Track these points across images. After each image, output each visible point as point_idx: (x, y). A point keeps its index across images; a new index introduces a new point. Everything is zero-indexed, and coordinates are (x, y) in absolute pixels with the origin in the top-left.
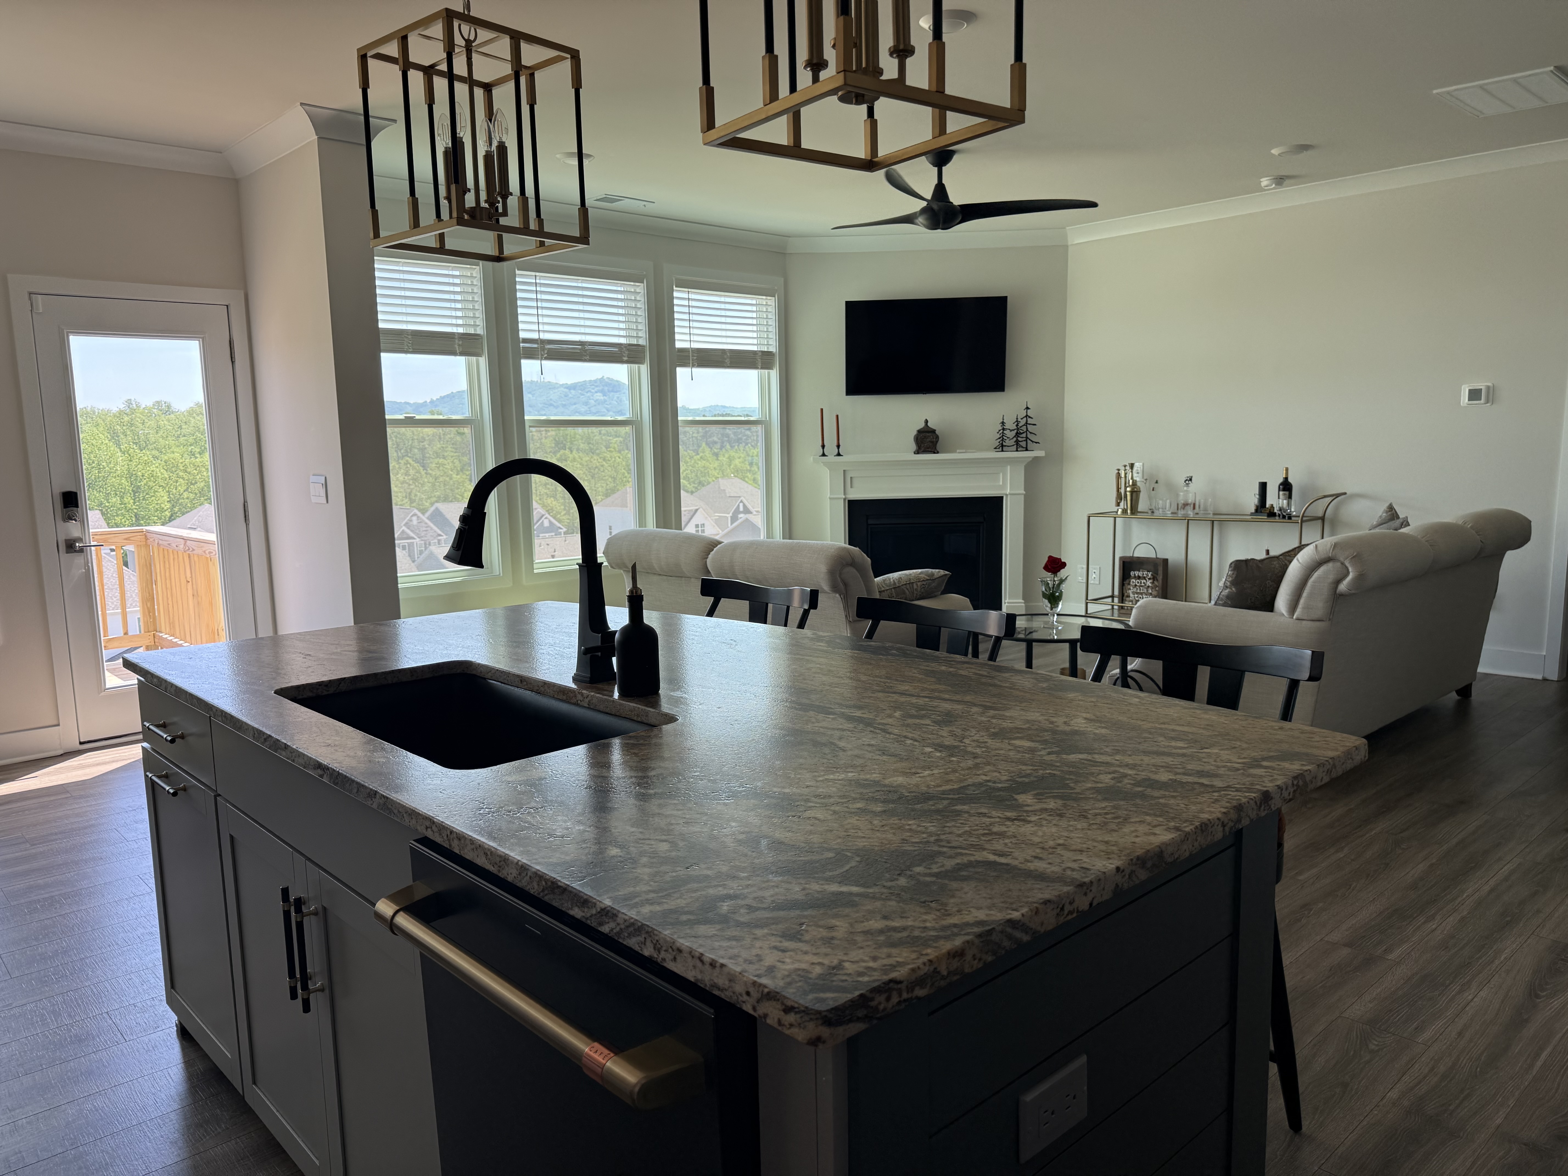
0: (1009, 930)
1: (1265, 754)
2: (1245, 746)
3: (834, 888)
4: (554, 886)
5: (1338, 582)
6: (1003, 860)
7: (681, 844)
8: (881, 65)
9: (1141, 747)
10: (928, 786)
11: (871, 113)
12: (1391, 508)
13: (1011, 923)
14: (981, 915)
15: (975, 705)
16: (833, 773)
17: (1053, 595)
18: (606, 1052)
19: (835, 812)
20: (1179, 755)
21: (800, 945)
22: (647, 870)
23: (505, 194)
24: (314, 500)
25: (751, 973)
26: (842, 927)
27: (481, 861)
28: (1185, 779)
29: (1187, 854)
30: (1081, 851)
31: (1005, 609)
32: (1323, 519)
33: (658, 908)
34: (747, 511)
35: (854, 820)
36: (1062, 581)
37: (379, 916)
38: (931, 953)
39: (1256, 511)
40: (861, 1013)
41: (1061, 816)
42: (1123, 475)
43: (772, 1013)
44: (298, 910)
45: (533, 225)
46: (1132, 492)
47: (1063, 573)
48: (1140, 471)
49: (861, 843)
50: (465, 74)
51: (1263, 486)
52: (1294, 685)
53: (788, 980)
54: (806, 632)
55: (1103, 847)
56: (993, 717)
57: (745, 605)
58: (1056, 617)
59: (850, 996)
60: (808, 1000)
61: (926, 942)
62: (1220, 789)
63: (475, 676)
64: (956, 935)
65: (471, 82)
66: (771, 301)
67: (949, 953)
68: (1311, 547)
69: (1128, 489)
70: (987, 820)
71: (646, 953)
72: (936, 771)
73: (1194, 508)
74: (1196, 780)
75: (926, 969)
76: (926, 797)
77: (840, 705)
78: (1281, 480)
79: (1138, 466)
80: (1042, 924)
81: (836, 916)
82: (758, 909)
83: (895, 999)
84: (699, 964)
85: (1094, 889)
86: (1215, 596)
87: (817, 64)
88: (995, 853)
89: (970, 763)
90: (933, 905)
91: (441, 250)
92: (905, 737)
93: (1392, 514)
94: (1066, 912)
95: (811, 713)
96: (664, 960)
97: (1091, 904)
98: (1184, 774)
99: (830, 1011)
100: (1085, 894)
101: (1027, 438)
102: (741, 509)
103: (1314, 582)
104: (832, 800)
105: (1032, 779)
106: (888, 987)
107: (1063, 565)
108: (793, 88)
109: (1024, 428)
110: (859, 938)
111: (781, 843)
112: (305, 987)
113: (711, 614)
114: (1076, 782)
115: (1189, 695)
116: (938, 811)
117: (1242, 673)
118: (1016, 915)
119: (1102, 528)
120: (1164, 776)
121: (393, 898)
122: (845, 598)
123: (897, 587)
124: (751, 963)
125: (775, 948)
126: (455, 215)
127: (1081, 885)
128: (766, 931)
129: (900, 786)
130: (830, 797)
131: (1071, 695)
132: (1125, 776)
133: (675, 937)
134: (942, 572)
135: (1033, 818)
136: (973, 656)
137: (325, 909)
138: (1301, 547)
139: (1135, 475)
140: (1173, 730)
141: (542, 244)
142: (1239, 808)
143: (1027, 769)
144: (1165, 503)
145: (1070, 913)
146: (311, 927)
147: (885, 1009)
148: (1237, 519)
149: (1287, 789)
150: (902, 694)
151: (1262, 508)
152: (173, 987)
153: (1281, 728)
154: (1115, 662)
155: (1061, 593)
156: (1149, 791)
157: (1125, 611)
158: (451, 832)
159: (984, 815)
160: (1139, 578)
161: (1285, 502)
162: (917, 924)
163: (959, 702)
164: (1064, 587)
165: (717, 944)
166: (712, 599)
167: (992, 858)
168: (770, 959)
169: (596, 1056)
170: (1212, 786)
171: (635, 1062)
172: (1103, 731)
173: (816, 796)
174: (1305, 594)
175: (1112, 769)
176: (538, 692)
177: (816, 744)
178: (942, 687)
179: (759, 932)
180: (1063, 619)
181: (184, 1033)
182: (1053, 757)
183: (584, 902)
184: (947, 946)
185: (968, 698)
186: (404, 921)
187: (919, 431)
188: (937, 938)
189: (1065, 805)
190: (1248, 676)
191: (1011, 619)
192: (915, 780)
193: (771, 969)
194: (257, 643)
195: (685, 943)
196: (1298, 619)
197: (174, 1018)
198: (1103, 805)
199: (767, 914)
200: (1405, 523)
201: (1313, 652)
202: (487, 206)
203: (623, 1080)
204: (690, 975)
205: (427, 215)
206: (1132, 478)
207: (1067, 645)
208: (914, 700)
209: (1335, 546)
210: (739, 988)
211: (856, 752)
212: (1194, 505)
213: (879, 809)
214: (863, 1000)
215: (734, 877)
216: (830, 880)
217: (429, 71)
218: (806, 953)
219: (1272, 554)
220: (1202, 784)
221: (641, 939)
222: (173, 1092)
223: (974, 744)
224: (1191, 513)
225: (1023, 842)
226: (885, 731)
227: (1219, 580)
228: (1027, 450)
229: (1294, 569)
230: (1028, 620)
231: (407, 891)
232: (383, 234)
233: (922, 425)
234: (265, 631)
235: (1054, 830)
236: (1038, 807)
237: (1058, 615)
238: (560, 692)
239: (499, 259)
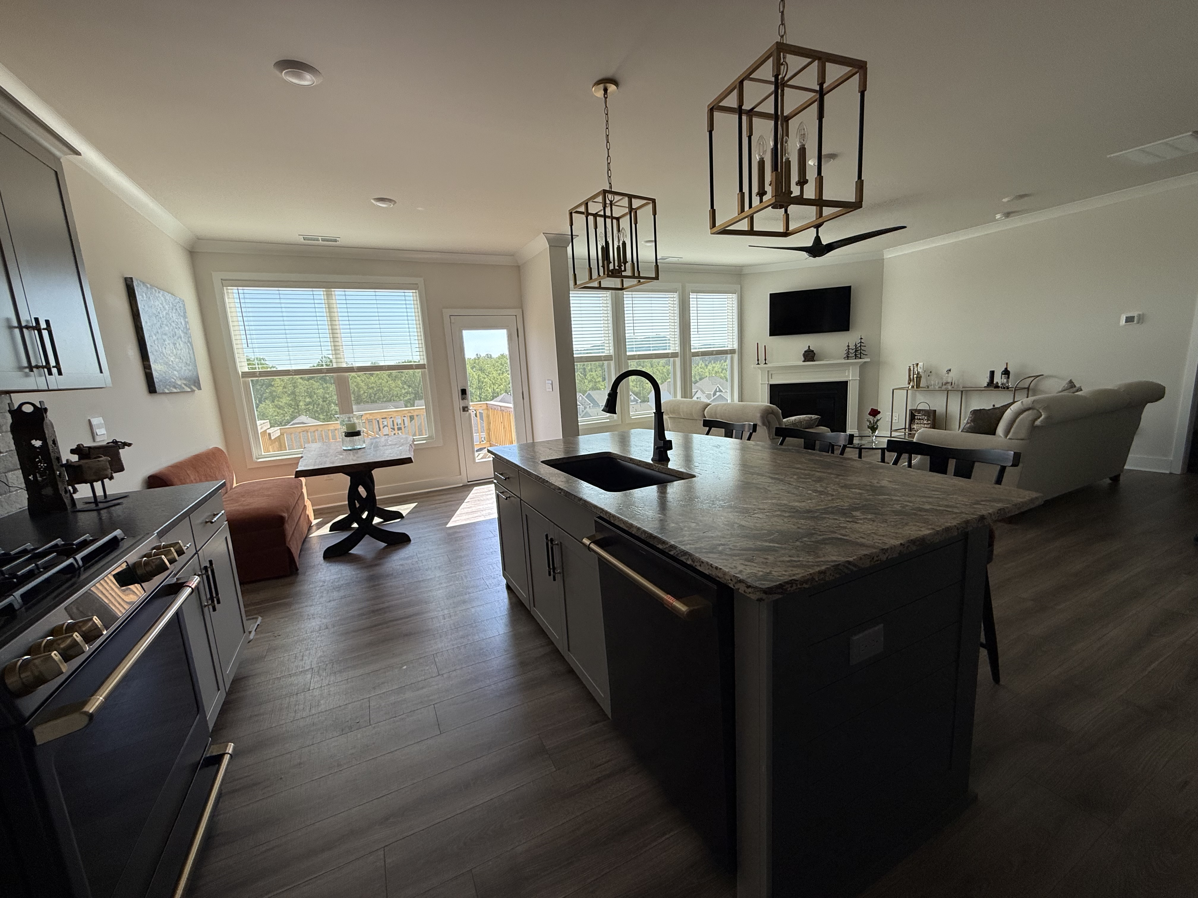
0: (847, 565)
1: (983, 499)
2: (971, 495)
3: (767, 544)
4: (651, 536)
5: (1036, 419)
6: (845, 538)
7: (701, 524)
8: (791, 190)
9: (916, 494)
10: (810, 507)
11: (786, 211)
12: (1071, 382)
13: (849, 562)
14: (834, 558)
15: (832, 474)
16: (765, 500)
17: (873, 427)
18: (673, 598)
19: (767, 515)
20: (936, 498)
21: (753, 564)
22: (688, 533)
23: (625, 262)
24: (548, 390)
25: (733, 572)
26: (771, 558)
27: (622, 526)
28: (938, 508)
29: (938, 540)
30: (883, 536)
31: (849, 432)
32: (1028, 389)
33: (692, 546)
34: (720, 391)
35: (776, 519)
36: (878, 420)
37: (584, 544)
38: (812, 571)
39: (988, 385)
40: (780, 591)
41: (873, 521)
42: (912, 369)
43: (742, 588)
44: (551, 543)
45: (636, 275)
46: (917, 377)
47: (878, 417)
48: (922, 367)
49: (779, 528)
50: (610, 215)
51: (992, 373)
52: (1003, 469)
53: (748, 576)
54: (751, 442)
55: (894, 535)
56: (842, 479)
57: (723, 431)
58: (874, 437)
59: (775, 584)
60: (757, 584)
61: (809, 567)
62: (956, 513)
63: (613, 458)
64: (823, 565)
65: (612, 218)
66: (735, 296)
67: (819, 571)
68: (1019, 402)
69: (915, 376)
70: (838, 522)
71: (689, 563)
72: (814, 501)
73: (952, 384)
74: (945, 509)
75: (808, 577)
76: (809, 511)
77: (768, 472)
78: (1003, 369)
79: (921, 364)
80: (863, 564)
81: (768, 555)
82: (734, 550)
83: (794, 587)
84: (711, 568)
85: (889, 551)
86: (962, 427)
87: (762, 193)
88: (842, 535)
89: (830, 498)
90: (812, 553)
91: (600, 288)
92: (799, 486)
93: (1071, 385)
94: (874, 560)
95: (755, 476)
96: (696, 565)
97: (887, 558)
98: (938, 506)
99: (766, 588)
100: (884, 553)
101: (861, 353)
102: (718, 390)
103: (1021, 420)
104: (765, 511)
105: (860, 505)
106: (791, 582)
107: (879, 412)
108: (750, 207)
109: (859, 348)
110: (779, 563)
111: (744, 526)
112: (554, 572)
113: (708, 434)
114: (882, 508)
115: (944, 471)
116: (814, 517)
117: (974, 462)
118: (851, 559)
119: (901, 395)
120: (927, 507)
121: (588, 538)
122: (769, 428)
123: (794, 423)
124: (732, 568)
125: (742, 564)
126: (606, 273)
127: (883, 549)
128: (738, 558)
129: (797, 506)
130: (764, 509)
131: (881, 471)
132: (907, 506)
133: (700, 557)
134: (817, 416)
135: (860, 521)
136: (831, 453)
137: (561, 543)
138: (1014, 402)
139: (919, 369)
140: (933, 487)
141: (639, 281)
142: (967, 522)
143: (858, 501)
144: (935, 382)
145: (877, 561)
146: (556, 549)
147: (790, 590)
148: (978, 390)
149: (994, 514)
150: (798, 468)
151: (991, 383)
152: (505, 570)
153: (994, 487)
154: (905, 456)
155: (878, 426)
156: (919, 513)
157: (912, 435)
158: (610, 514)
159: (836, 519)
160: (920, 419)
161: (1005, 380)
162: (804, 560)
163: (824, 473)
164: (879, 423)
165: (718, 561)
166: (708, 428)
167: (840, 536)
168: (741, 568)
169: (669, 600)
170: (952, 512)
171: (685, 604)
172: (897, 487)
173: (758, 509)
174: (1014, 426)
175: (900, 503)
176: (637, 465)
177: (758, 488)
178: (816, 466)
179: (735, 558)
180: (878, 439)
181: (508, 587)
182: (871, 497)
183: (664, 542)
184: (818, 569)
185: (829, 471)
186: (593, 546)
187: (805, 352)
188: (813, 566)
189: (876, 517)
190: (976, 464)
191: (851, 437)
192: (803, 504)
193: (741, 572)
194: (527, 445)
195: (705, 559)
196: (1009, 439)
197: (505, 581)
198: (895, 517)
199: (739, 552)
200: (1080, 389)
201: (1015, 453)
202: (617, 268)
203: (680, 609)
204: (707, 572)
205: (595, 275)
206: (917, 370)
207: (880, 450)
208: (803, 471)
209: (1034, 402)
210: (727, 577)
211: (776, 492)
212: (952, 383)
213: (787, 515)
214: (781, 586)
215: (724, 537)
216: (766, 541)
217: (595, 215)
218: (755, 567)
219: (996, 406)
220: (948, 511)
221: (687, 557)
222: (506, 608)
223: (832, 490)
224: (950, 388)
225: (855, 531)
226: (790, 484)
227: (965, 420)
228: (861, 358)
229: (1008, 414)
230: (860, 440)
231: (594, 536)
232: (578, 283)
233: (807, 348)
234: (530, 441)
235: (870, 526)
236: (862, 517)
237: (876, 436)
238: (646, 464)
239: (622, 289)
